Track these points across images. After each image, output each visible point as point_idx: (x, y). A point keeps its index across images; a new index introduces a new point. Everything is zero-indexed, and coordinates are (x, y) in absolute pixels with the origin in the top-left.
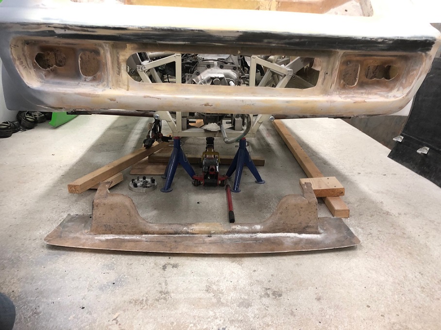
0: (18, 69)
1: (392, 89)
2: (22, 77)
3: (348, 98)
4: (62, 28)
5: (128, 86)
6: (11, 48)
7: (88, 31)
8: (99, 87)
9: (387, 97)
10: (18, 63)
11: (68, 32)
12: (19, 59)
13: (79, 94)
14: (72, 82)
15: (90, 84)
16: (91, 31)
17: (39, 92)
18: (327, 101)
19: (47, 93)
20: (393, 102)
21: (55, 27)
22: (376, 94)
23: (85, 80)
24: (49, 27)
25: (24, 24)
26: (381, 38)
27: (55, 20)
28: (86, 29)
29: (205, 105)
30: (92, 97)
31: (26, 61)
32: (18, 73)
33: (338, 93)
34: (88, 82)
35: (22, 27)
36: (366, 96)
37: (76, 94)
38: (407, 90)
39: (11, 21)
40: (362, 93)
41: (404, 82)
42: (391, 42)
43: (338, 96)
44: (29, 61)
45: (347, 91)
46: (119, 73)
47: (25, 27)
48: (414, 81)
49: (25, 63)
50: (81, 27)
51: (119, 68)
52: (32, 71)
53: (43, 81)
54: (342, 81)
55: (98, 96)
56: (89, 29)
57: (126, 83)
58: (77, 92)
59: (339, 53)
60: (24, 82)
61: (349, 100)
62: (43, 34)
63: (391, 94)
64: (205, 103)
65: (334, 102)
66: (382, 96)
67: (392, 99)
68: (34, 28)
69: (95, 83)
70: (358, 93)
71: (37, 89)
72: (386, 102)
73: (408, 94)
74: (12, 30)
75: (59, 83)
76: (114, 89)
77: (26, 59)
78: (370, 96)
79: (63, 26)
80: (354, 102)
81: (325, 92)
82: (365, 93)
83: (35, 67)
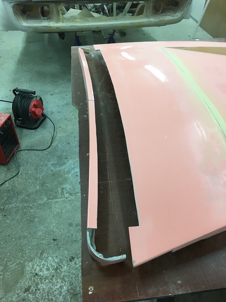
1: (176, 12)
3: (157, 18)
5: (63, 21)
6: (13, 8)
8: (51, 22)
9: (174, 17)
13: (43, 26)
14: (39, 21)
15: (47, 21)
18: (148, 21)
19: (29, 27)
20: (176, 19)
22: (169, 15)
23: (44, 19)
29: (97, 28)
30: (49, 28)
34: (45, 20)
36: (165, 17)
38: (182, 13)
40: (163, 16)
41: (181, 8)
43: (152, 18)
44: (19, 12)
45: (156, 15)
46: (59, 15)
48: (185, 9)
51: (59, 13)
53: (26, 21)
54: (154, 11)
55: (51, 27)
57: (62, 20)
61: (157, 20)
63: (176, 15)
64: (96, 27)
66: (172, 16)
67: (176, 17)
70: (161, 16)
72: (173, 19)
73: (182, 14)
76: (58, 23)
78: (167, 17)
80: (159, 21)
81: (147, 17)
82: (165, 15)
83: (21, 14)
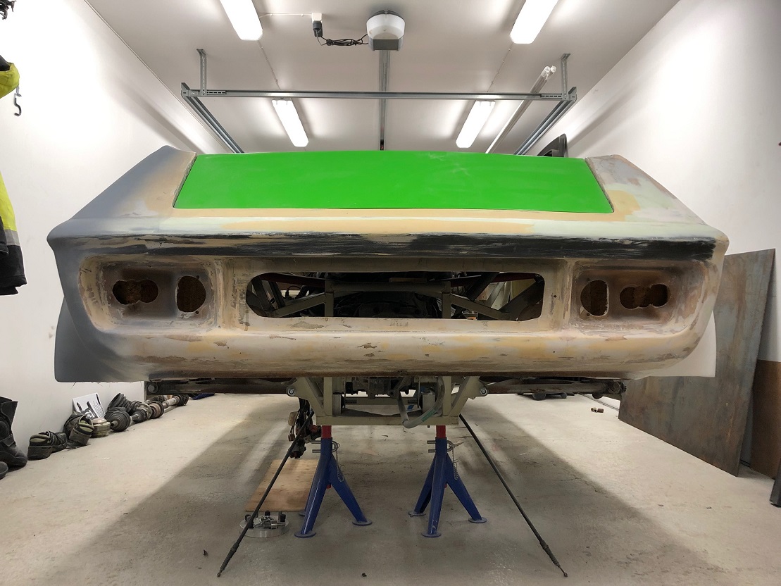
0: (86, 303)
1: (666, 320)
2: (89, 316)
3: (596, 333)
4: (156, 241)
5: (247, 324)
6: (81, 273)
7: (193, 243)
8: (202, 326)
9: (661, 332)
10: (86, 294)
11: (165, 245)
12: (89, 289)
13: (171, 337)
14: (162, 322)
15: (190, 322)
16: (196, 243)
17: (111, 337)
18: (561, 338)
19: (123, 339)
20: (671, 339)
21: (147, 240)
22: (641, 328)
23: (182, 318)
24: (139, 239)
25: (103, 238)
26: (629, 239)
27: (147, 230)
28: (190, 239)
29: (366, 347)
30: (189, 341)
31: (100, 293)
32: (84, 309)
33: (578, 326)
34: (186, 320)
35: (102, 241)
36: (625, 331)
37: (165, 337)
38: (690, 320)
39: (87, 235)
40: (618, 326)
41: (683, 308)
42: (646, 245)
43: (578, 330)
44: (103, 292)
45: (592, 324)
47: (105, 241)
48: (698, 305)
49: (96, 295)
50: (184, 237)
51: (236, 297)
52: (106, 308)
53: (119, 321)
54: (582, 309)
55: (199, 339)
56: (195, 240)
57: (244, 320)
58: (168, 334)
59: (569, 264)
60: (90, 321)
61: (596, 336)
62: (129, 250)
63: (665, 328)
64: (365, 343)
65: (573, 338)
66: (651, 330)
67: (670, 335)
68: (118, 243)
69: (196, 322)
70: (611, 326)
71: (108, 332)
72: (660, 339)
73: (691, 329)
74: (85, 247)
75: (142, 324)
76: (225, 327)
77: (99, 289)
78: (632, 331)
79: (158, 238)
80: (607, 340)
81: (556, 325)
82: (624, 326)
83: (110, 302)
